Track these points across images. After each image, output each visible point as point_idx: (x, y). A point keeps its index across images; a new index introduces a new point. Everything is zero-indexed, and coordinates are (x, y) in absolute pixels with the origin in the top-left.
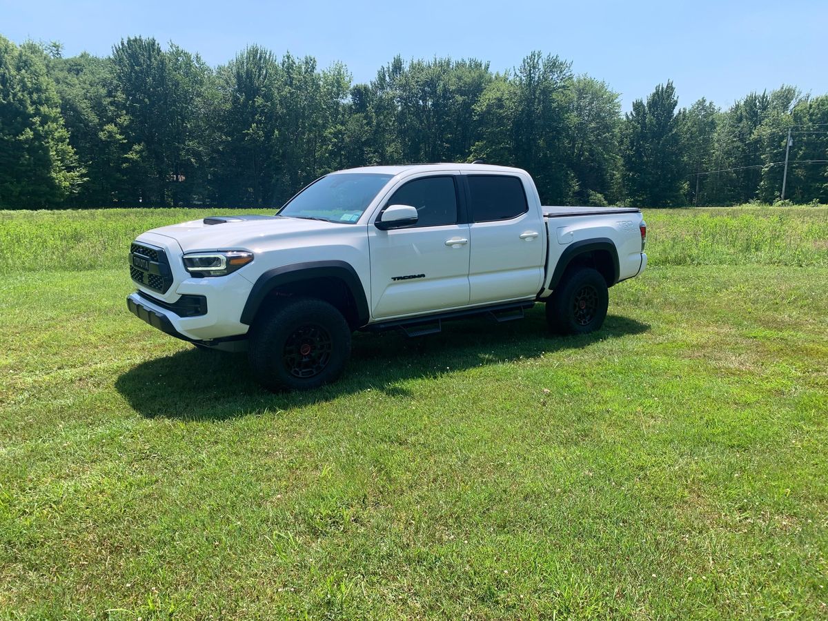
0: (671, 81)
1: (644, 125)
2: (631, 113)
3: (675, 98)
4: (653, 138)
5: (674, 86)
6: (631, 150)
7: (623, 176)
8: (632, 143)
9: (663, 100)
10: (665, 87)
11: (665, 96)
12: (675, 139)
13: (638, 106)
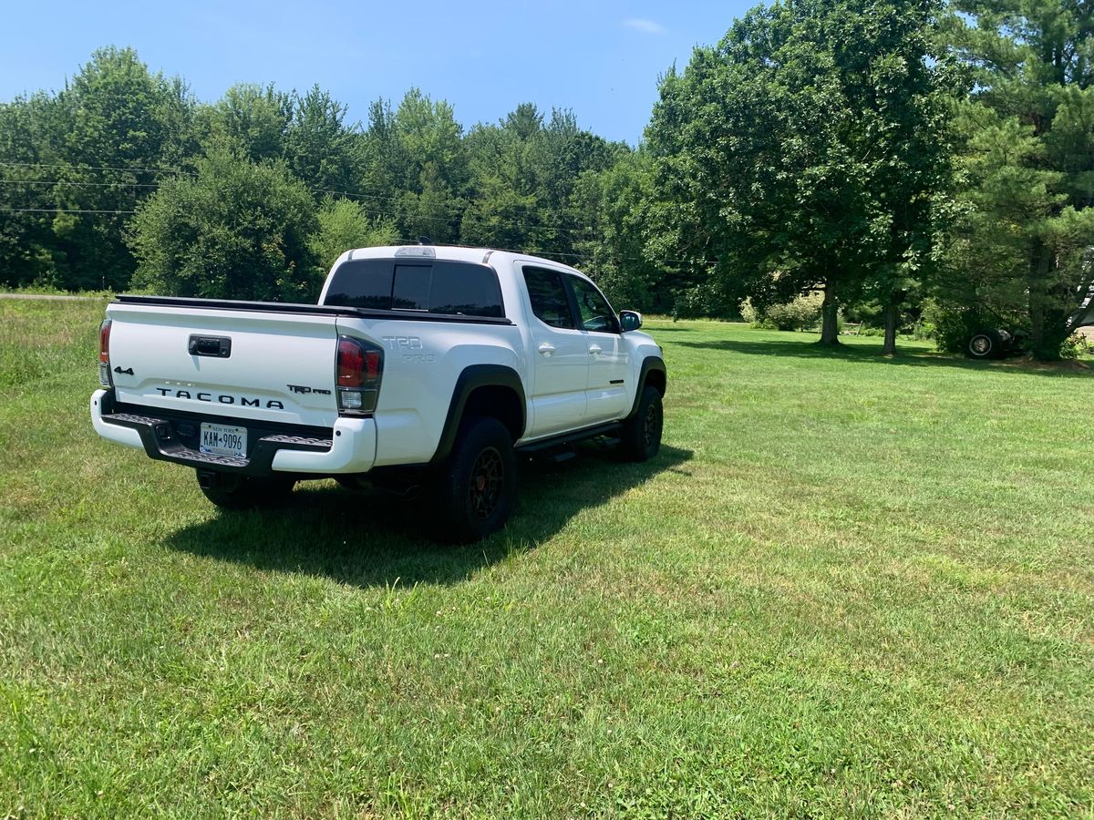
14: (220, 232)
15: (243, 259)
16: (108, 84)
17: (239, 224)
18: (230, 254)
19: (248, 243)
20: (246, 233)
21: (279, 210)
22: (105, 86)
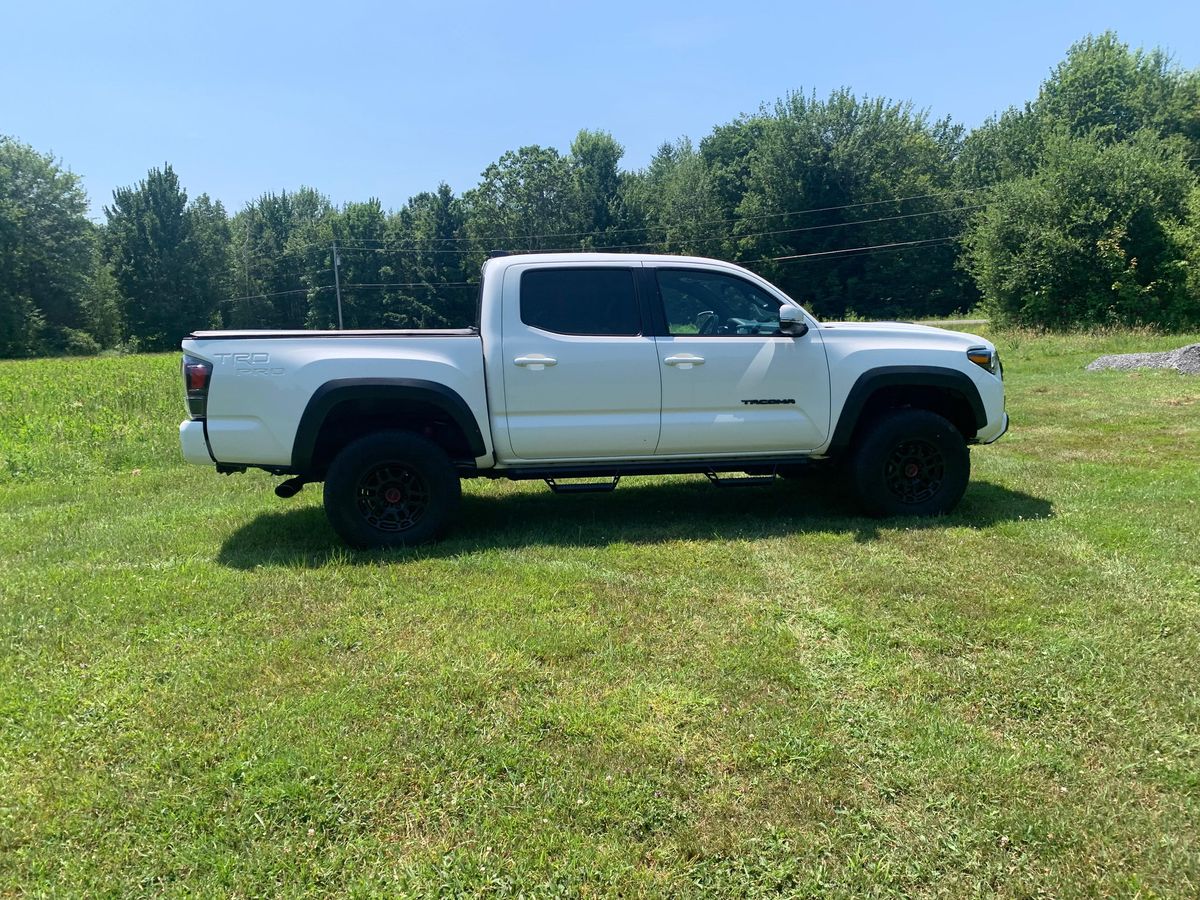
0: (169, 165)
1: (142, 228)
2: (113, 207)
3: (181, 191)
4: (160, 247)
5: (174, 171)
6: (128, 264)
7: (120, 304)
8: (126, 251)
9: (162, 190)
10: (163, 173)
11: (166, 186)
12: (193, 250)
13: (123, 199)
14: (1050, 234)
15: (1075, 263)
16: (1076, 80)
17: (1070, 221)
18: (1059, 259)
19: (1077, 244)
20: (1079, 231)
21: (1127, 197)
22: (1072, 84)
